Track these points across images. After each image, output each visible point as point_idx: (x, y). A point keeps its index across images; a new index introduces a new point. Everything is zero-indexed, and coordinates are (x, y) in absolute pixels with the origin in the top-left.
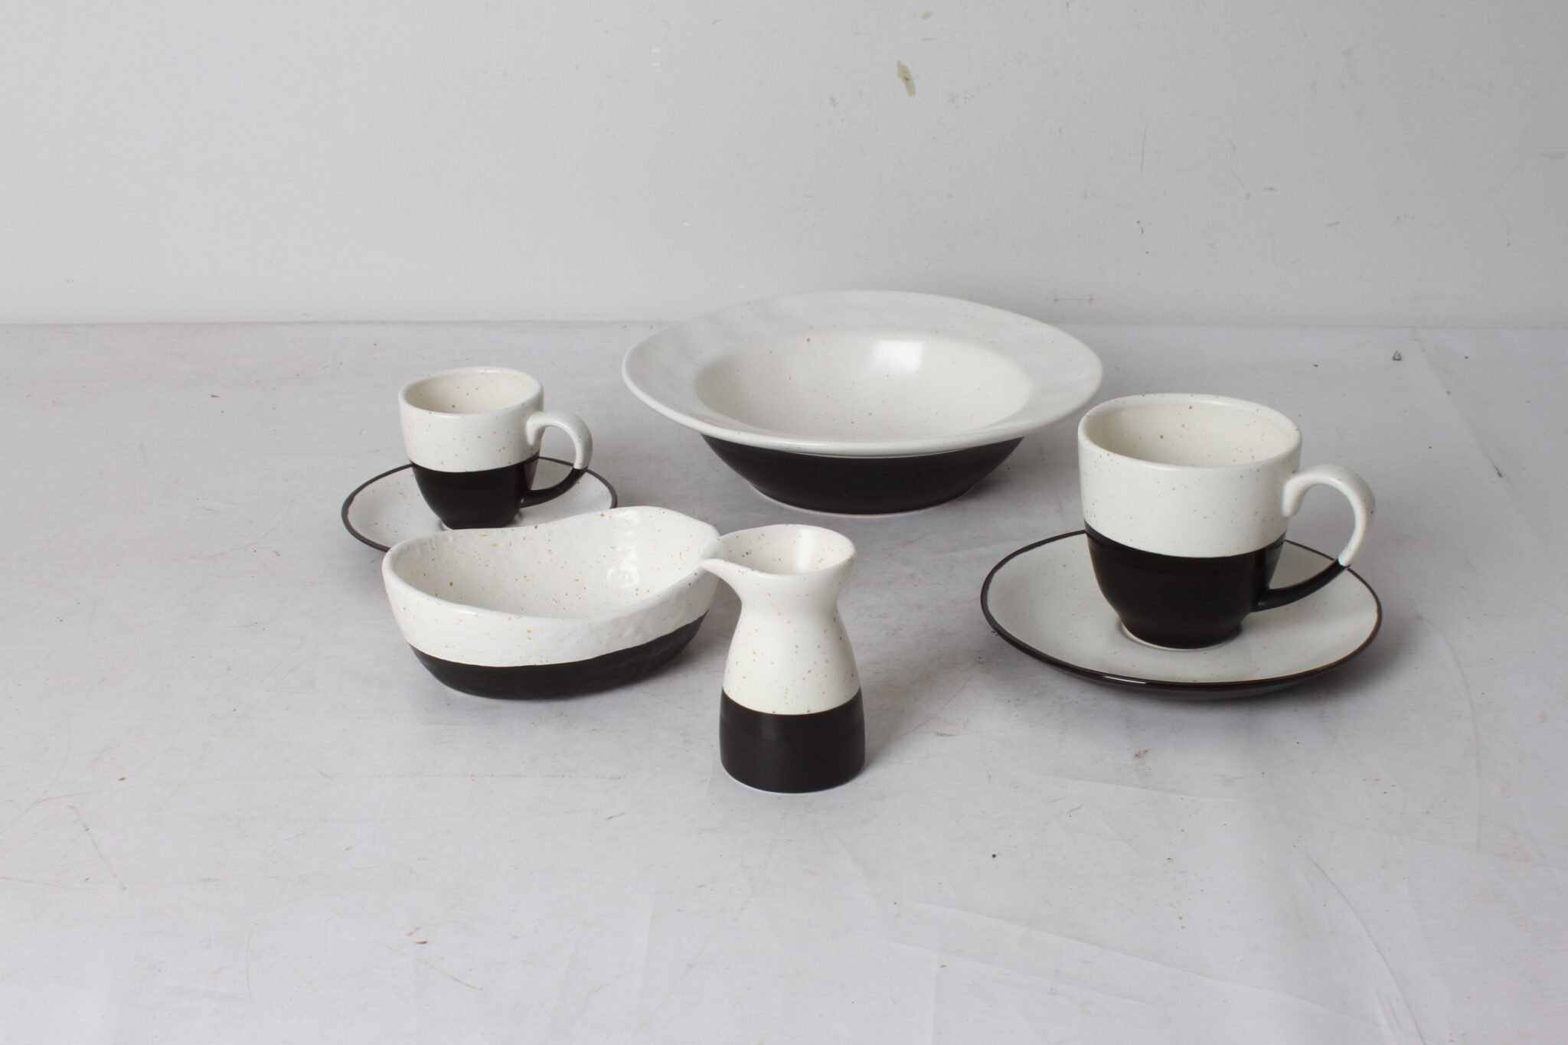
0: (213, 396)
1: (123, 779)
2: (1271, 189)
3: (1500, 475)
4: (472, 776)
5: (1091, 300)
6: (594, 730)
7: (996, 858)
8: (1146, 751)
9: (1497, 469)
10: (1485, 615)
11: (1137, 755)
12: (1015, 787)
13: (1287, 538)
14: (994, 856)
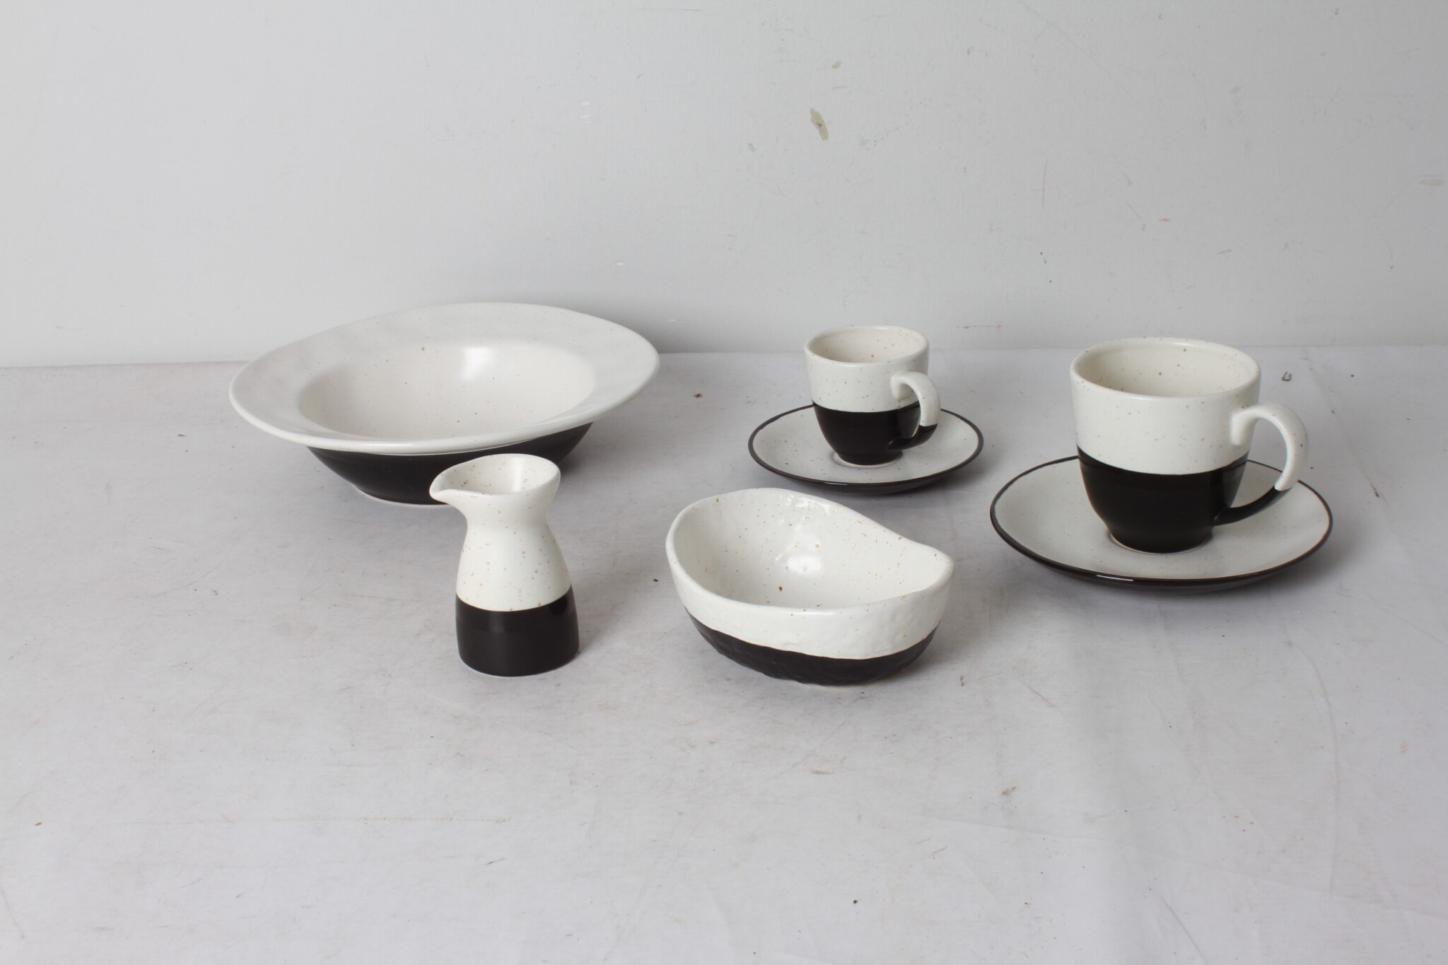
0: (180, 435)
1: (39, 824)
2: (1165, 220)
3: (1377, 495)
4: (365, 819)
5: (999, 326)
6: (487, 770)
7: (857, 903)
8: (1014, 788)
9: (1375, 489)
10: (1354, 640)
11: (1004, 793)
12: (883, 828)
13: (1249, 458)
14: (855, 902)
